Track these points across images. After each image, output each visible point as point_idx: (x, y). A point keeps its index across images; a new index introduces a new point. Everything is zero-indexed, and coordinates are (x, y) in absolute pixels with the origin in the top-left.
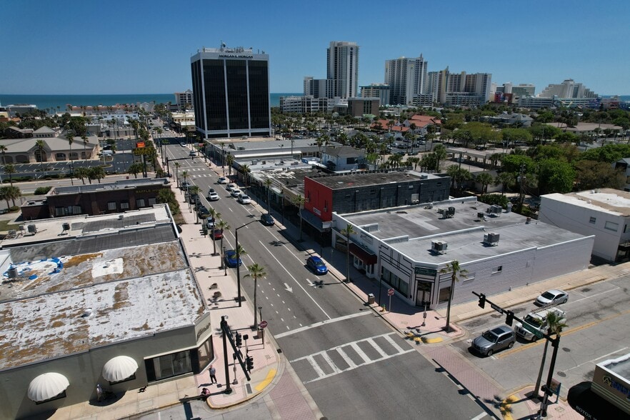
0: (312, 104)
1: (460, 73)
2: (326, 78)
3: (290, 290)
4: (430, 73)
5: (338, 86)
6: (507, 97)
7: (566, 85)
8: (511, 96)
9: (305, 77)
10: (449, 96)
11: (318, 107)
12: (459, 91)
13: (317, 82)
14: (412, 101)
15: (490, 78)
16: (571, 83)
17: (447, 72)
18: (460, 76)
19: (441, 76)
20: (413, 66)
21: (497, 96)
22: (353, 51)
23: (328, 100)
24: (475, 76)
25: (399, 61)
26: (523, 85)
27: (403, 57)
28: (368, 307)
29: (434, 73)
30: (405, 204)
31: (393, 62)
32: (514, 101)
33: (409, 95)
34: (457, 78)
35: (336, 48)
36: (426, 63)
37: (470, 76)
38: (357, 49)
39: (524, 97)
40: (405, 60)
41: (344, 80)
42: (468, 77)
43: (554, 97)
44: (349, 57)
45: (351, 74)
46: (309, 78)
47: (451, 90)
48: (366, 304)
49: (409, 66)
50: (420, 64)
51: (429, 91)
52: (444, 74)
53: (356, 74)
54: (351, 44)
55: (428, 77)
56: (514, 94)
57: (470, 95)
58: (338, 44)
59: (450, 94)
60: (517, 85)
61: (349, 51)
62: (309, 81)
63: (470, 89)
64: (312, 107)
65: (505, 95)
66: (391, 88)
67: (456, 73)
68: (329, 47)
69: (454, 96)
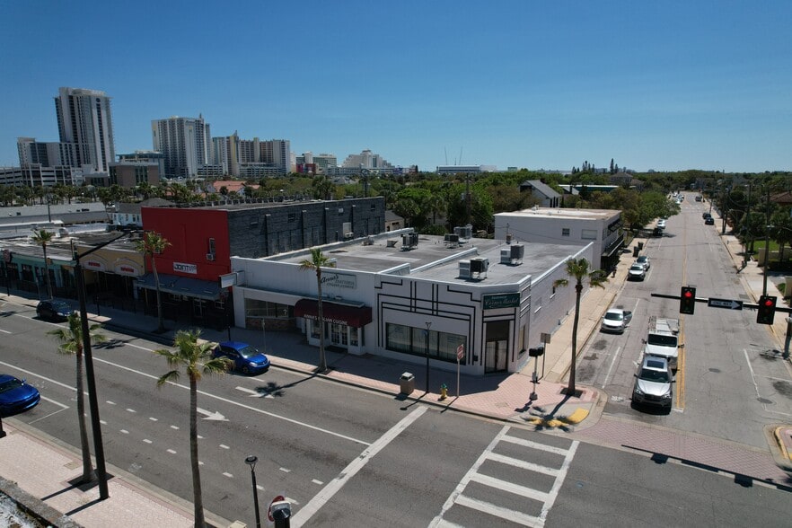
0: (42, 174)
1: (252, 140)
2: (59, 141)
3: (218, 417)
4: (214, 139)
5: (81, 153)
6: (310, 168)
7: (365, 156)
8: (314, 167)
9: (19, 139)
10: (242, 168)
11: (56, 179)
12: (253, 161)
13: (43, 146)
14: (196, 173)
15: (288, 147)
16: (370, 154)
17: (236, 138)
18: (252, 143)
19: (229, 143)
20: (192, 127)
21: (299, 167)
22: (101, 104)
23: (71, 169)
24: (270, 144)
25: (172, 122)
26: (323, 155)
27: (177, 117)
28: (407, 402)
29: (220, 138)
30: (337, 241)
31: (164, 123)
32: (318, 172)
33: (192, 167)
34: (249, 146)
35: (71, 97)
36: (208, 126)
37: (264, 143)
38: (107, 101)
39: (329, 166)
40: (181, 121)
41: (91, 144)
42: (262, 144)
43: (360, 166)
44: (95, 112)
45: (102, 136)
46: (27, 140)
47: (243, 160)
48: (403, 396)
49: (187, 129)
50: (200, 126)
51: (216, 161)
52: (232, 141)
53: (110, 136)
54: (95, 93)
55: (212, 143)
56: (317, 164)
57: (268, 166)
58: (74, 92)
59: (243, 165)
60: (317, 155)
61: (94, 103)
62: (27, 144)
63: (266, 158)
64: (43, 179)
65: (307, 165)
66: (165, 156)
67: (247, 140)
68: (57, 96)
69: (249, 167)
